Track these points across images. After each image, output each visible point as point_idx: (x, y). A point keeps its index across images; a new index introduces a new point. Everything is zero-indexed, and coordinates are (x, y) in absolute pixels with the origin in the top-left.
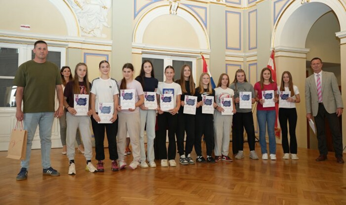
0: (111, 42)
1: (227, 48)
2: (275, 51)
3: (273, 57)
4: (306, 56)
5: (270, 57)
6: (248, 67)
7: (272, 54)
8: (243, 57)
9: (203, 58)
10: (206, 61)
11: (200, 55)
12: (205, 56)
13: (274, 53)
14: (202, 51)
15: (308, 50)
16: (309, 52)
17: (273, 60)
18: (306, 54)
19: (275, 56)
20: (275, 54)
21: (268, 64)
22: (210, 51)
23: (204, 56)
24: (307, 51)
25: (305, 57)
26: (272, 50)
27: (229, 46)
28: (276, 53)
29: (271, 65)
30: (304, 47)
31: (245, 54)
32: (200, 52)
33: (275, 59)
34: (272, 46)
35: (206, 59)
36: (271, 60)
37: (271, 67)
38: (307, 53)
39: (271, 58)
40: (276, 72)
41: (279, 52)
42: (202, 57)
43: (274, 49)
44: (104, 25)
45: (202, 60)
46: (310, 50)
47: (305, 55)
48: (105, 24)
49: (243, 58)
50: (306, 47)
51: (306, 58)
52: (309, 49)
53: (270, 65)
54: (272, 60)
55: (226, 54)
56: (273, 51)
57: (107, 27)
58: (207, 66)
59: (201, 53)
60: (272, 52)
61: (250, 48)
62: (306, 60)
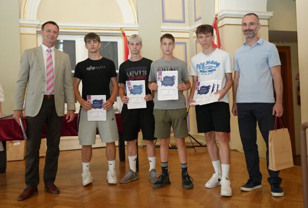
1: (164, 21)
4: (269, 23)
6: (195, 44)
7: (214, 23)
8: (188, 32)
9: (124, 35)
13: (217, 21)
15: (270, 14)
16: (272, 17)
18: (268, 20)
19: (219, 25)
22: (137, 26)
24: (269, 16)
25: (267, 24)
27: (167, 18)
30: (266, 10)
31: (190, 28)
33: (219, 29)
34: (217, 12)
38: (269, 19)
41: (225, 19)
43: (217, 16)
46: (273, 14)
47: (267, 21)
49: (188, 34)
50: (269, 9)
51: (268, 26)
52: (273, 12)
55: (162, 29)
56: (216, 19)
59: (121, 29)
60: (214, 19)
61: (196, 19)
62: (269, 29)
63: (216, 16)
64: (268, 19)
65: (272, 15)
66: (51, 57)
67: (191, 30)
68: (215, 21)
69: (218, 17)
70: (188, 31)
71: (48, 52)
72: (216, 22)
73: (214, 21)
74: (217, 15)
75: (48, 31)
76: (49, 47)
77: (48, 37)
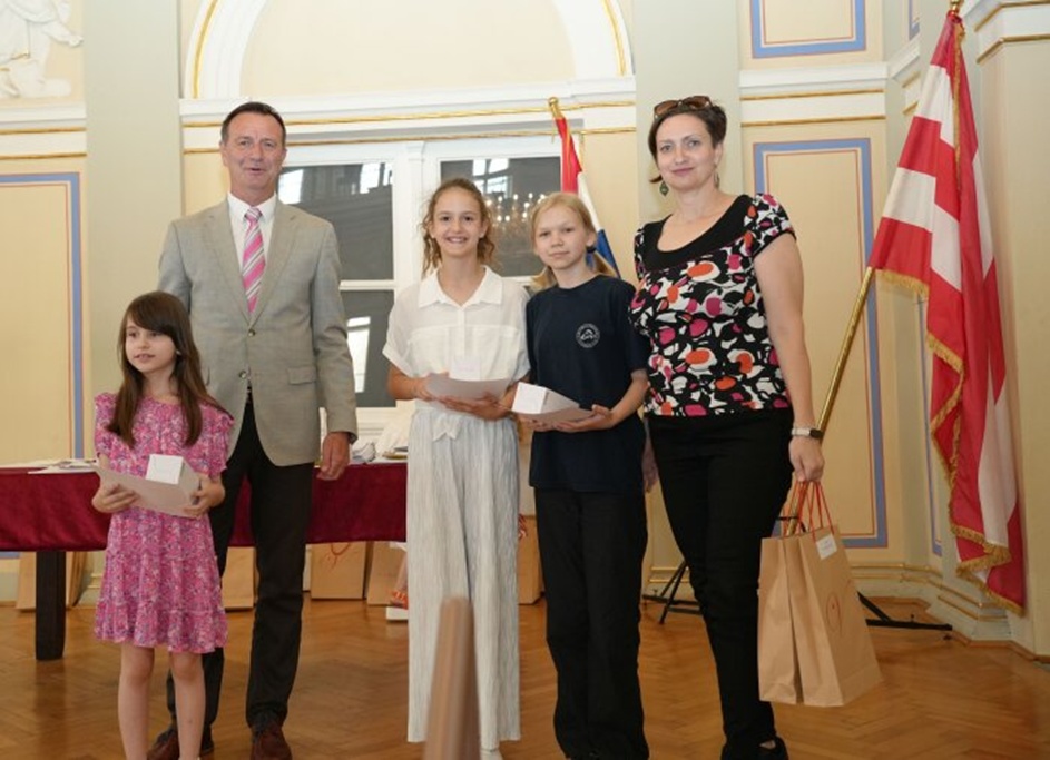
0: (78, 113)
1: (760, 52)
8: (879, 91)
13: (958, 29)
22: (631, 87)
31: (889, 70)
41: (1007, 14)
44: (51, 38)
48: (58, 32)
55: (744, 88)
56: (954, 19)
57: (67, 43)
63: (953, 4)
66: (259, 240)
67: (894, 78)
68: (949, 28)
70: (882, 85)
71: (248, 223)
75: (243, 143)
76: (254, 202)
77: (245, 165)
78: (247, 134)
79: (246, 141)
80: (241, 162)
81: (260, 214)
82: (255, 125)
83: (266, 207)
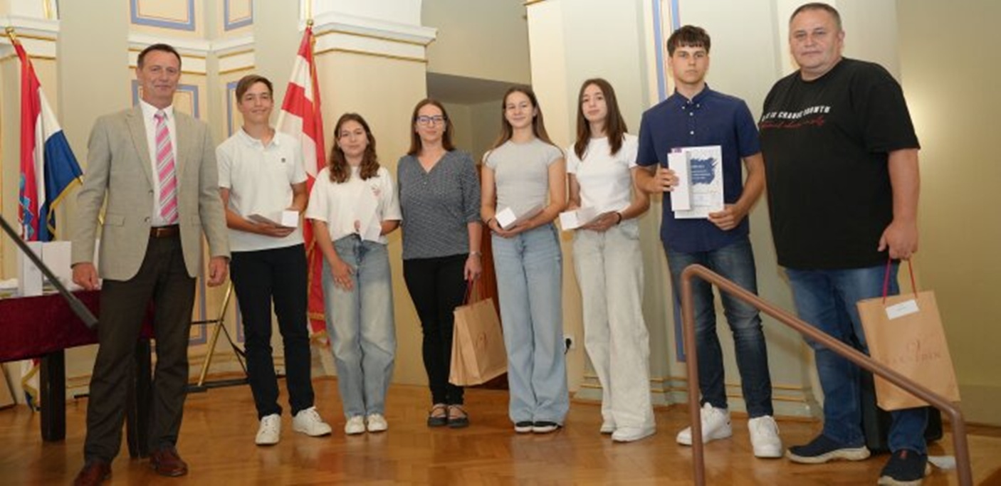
2: (314, 32)
3: (306, 52)
4: (426, 55)
5: (299, 54)
7: (303, 42)
9: (20, 51)
10: (35, 67)
11: (6, 40)
12: (30, 47)
14: (14, 23)
15: (430, 33)
16: (434, 40)
17: (308, 64)
18: (425, 46)
19: (317, 49)
20: (314, 42)
21: (292, 80)
23: (25, 44)
24: (426, 38)
25: (422, 57)
26: (303, 27)
27: (144, 12)
28: (318, 40)
29: (304, 81)
30: (418, 22)
32: (6, 29)
33: (317, 59)
34: (305, 16)
35: (32, 57)
36: (301, 65)
37: (302, 90)
38: (429, 44)
39: (300, 58)
40: (322, 108)
41: (332, 36)
42: (14, 51)
43: (312, 24)
45: (18, 60)
46: (437, 33)
47: (422, 48)
50: (425, 22)
51: (426, 61)
52: (435, 30)
53: (300, 83)
54: (305, 64)
56: (309, 32)
58: (38, 85)
59: (8, 33)
60: (303, 34)
61: (230, 23)
62: (427, 68)
63: (308, 24)
64: (425, 43)
65: (434, 36)
68: (307, 37)
69: (313, 27)
72: (309, 39)
73: (304, 39)
74: (310, 22)
75: (155, 70)
76: (161, 107)
77: (156, 84)
78: (157, 63)
79: (158, 68)
80: (153, 82)
81: (165, 115)
82: (164, 59)
83: (168, 110)
